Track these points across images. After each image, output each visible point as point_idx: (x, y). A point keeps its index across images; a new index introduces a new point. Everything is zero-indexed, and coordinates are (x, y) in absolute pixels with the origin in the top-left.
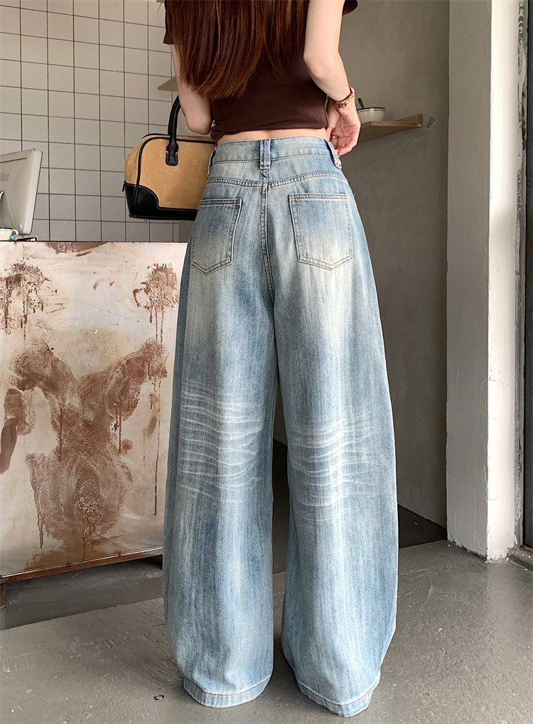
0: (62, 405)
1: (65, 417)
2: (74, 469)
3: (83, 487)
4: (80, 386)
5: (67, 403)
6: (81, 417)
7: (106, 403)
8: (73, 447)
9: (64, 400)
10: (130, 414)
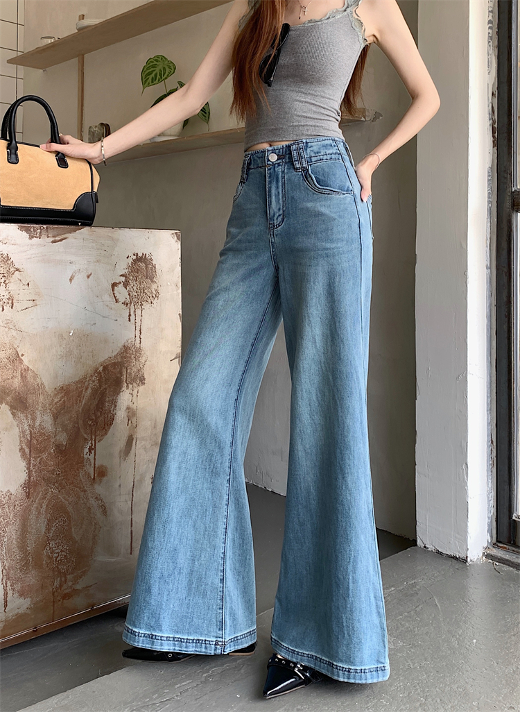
0: (32, 427)
1: (34, 442)
2: (44, 507)
3: (53, 529)
4: (52, 400)
5: (37, 423)
6: (53, 440)
7: (81, 422)
8: (44, 479)
9: (34, 419)
10: (106, 434)
